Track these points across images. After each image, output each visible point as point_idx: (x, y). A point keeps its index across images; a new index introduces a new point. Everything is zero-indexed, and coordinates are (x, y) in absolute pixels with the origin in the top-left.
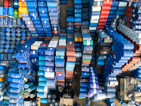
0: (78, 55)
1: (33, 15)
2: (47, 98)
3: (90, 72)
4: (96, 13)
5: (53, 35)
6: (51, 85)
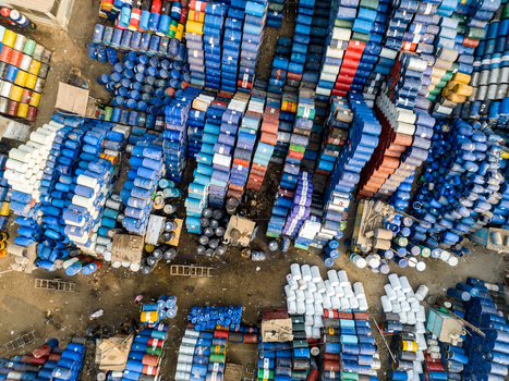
0: (283, 137)
1: (211, 41)
2: (203, 216)
4: (333, 61)
5: (237, 89)
6: (219, 184)
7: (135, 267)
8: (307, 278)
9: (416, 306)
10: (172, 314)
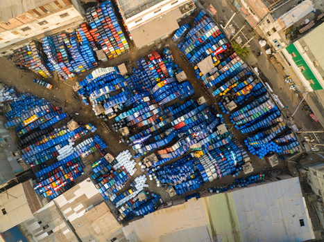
0: (153, 123)
1: (160, 91)
2: (121, 120)
3: (148, 134)
4: (178, 121)
5: (158, 103)
6: (131, 118)
7: (96, 114)
8: (127, 156)
9: (142, 186)
10: (93, 131)
